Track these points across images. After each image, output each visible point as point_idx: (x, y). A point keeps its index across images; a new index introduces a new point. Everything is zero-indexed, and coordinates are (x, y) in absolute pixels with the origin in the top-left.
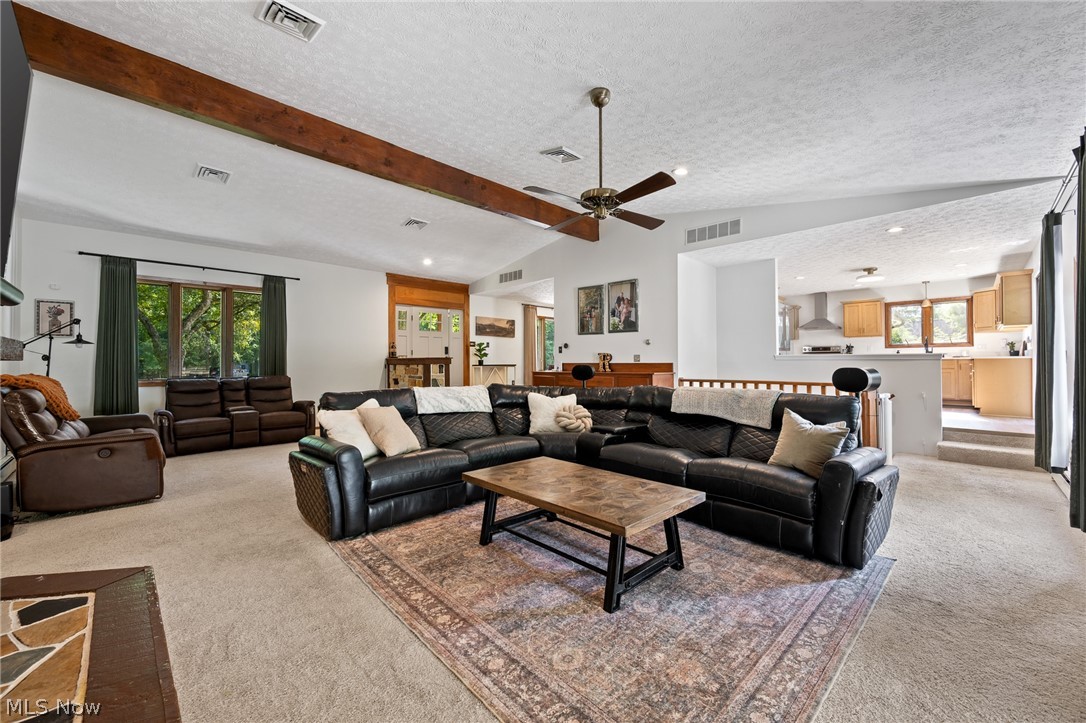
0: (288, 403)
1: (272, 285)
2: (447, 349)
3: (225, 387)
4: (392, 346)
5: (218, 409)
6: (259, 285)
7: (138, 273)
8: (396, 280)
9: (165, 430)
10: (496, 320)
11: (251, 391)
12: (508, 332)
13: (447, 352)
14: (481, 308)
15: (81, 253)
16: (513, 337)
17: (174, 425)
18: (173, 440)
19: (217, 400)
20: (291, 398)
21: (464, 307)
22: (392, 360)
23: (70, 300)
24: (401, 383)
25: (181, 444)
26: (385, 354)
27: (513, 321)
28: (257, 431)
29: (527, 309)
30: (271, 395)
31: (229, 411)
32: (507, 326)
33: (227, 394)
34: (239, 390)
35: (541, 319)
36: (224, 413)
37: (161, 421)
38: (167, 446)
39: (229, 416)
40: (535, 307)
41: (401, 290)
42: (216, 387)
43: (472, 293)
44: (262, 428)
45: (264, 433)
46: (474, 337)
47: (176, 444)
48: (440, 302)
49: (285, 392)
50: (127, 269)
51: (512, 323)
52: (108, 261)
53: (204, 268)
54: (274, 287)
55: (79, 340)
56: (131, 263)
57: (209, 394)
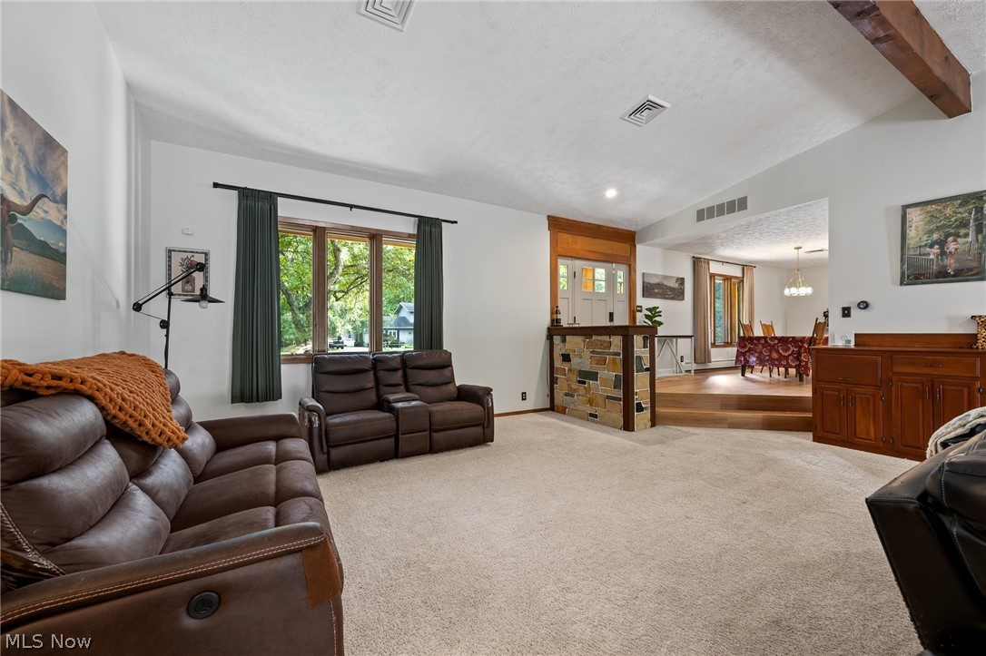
0: (451, 388)
1: (428, 229)
2: (611, 315)
3: (379, 366)
4: (555, 311)
5: (372, 396)
6: (413, 231)
7: (279, 214)
8: (557, 225)
9: (316, 433)
10: (665, 277)
11: (409, 371)
12: (677, 294)
13: (611, 319)
14: (649, 261)
15: (216, 185)
16: (683, 299)
17: (327, 426)
18: (325, 450)
19: (371, 384)
20: (452, 380)
21: (629, 261)
22: (556, 330)
23: (205, 249)
24: (575, 360)
25: (335, 453)
26: (547, 322)
27: (683, 279)
28: (427, 433)
29: (696, 262)
30: (432, 376)
31: (390, 402)
32: (676, 285)
33: (381, 374)
34: (396, 370)
35: (713, 276)
36: (382, 405)
37: (310, 420)
38: (317, 457)
39: (392, 410)
40: (707, 261)
41: (565, 238)
42: (368, 366)
43: (640, 242)
44: (433, 429)
45: (435, 435)
46: (640, 301)
47: (328, 453)
48: (605, 254)
49: (446, 371)
50: (267, 206)
51: (681, 281)
52: (246, 195)
53: (351, 206)
54: (428, 233)
55: (204, 296)
56: (271, 197)
57: (360, 376)
